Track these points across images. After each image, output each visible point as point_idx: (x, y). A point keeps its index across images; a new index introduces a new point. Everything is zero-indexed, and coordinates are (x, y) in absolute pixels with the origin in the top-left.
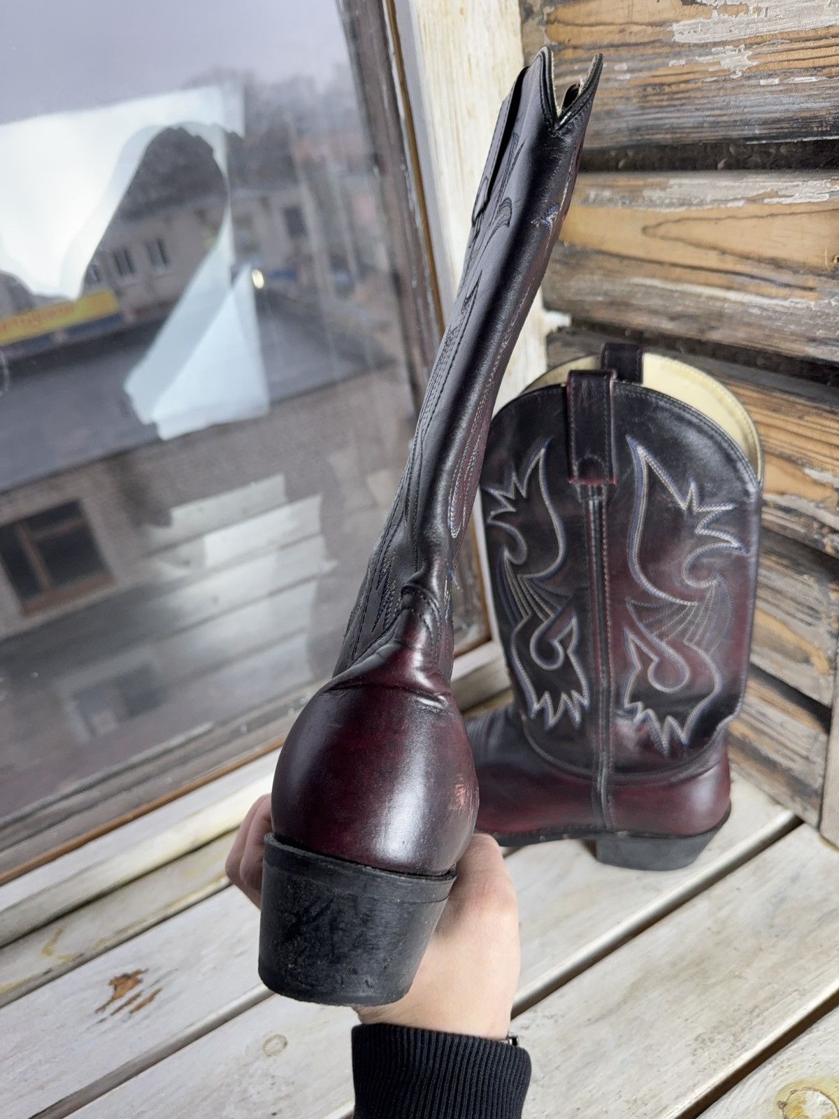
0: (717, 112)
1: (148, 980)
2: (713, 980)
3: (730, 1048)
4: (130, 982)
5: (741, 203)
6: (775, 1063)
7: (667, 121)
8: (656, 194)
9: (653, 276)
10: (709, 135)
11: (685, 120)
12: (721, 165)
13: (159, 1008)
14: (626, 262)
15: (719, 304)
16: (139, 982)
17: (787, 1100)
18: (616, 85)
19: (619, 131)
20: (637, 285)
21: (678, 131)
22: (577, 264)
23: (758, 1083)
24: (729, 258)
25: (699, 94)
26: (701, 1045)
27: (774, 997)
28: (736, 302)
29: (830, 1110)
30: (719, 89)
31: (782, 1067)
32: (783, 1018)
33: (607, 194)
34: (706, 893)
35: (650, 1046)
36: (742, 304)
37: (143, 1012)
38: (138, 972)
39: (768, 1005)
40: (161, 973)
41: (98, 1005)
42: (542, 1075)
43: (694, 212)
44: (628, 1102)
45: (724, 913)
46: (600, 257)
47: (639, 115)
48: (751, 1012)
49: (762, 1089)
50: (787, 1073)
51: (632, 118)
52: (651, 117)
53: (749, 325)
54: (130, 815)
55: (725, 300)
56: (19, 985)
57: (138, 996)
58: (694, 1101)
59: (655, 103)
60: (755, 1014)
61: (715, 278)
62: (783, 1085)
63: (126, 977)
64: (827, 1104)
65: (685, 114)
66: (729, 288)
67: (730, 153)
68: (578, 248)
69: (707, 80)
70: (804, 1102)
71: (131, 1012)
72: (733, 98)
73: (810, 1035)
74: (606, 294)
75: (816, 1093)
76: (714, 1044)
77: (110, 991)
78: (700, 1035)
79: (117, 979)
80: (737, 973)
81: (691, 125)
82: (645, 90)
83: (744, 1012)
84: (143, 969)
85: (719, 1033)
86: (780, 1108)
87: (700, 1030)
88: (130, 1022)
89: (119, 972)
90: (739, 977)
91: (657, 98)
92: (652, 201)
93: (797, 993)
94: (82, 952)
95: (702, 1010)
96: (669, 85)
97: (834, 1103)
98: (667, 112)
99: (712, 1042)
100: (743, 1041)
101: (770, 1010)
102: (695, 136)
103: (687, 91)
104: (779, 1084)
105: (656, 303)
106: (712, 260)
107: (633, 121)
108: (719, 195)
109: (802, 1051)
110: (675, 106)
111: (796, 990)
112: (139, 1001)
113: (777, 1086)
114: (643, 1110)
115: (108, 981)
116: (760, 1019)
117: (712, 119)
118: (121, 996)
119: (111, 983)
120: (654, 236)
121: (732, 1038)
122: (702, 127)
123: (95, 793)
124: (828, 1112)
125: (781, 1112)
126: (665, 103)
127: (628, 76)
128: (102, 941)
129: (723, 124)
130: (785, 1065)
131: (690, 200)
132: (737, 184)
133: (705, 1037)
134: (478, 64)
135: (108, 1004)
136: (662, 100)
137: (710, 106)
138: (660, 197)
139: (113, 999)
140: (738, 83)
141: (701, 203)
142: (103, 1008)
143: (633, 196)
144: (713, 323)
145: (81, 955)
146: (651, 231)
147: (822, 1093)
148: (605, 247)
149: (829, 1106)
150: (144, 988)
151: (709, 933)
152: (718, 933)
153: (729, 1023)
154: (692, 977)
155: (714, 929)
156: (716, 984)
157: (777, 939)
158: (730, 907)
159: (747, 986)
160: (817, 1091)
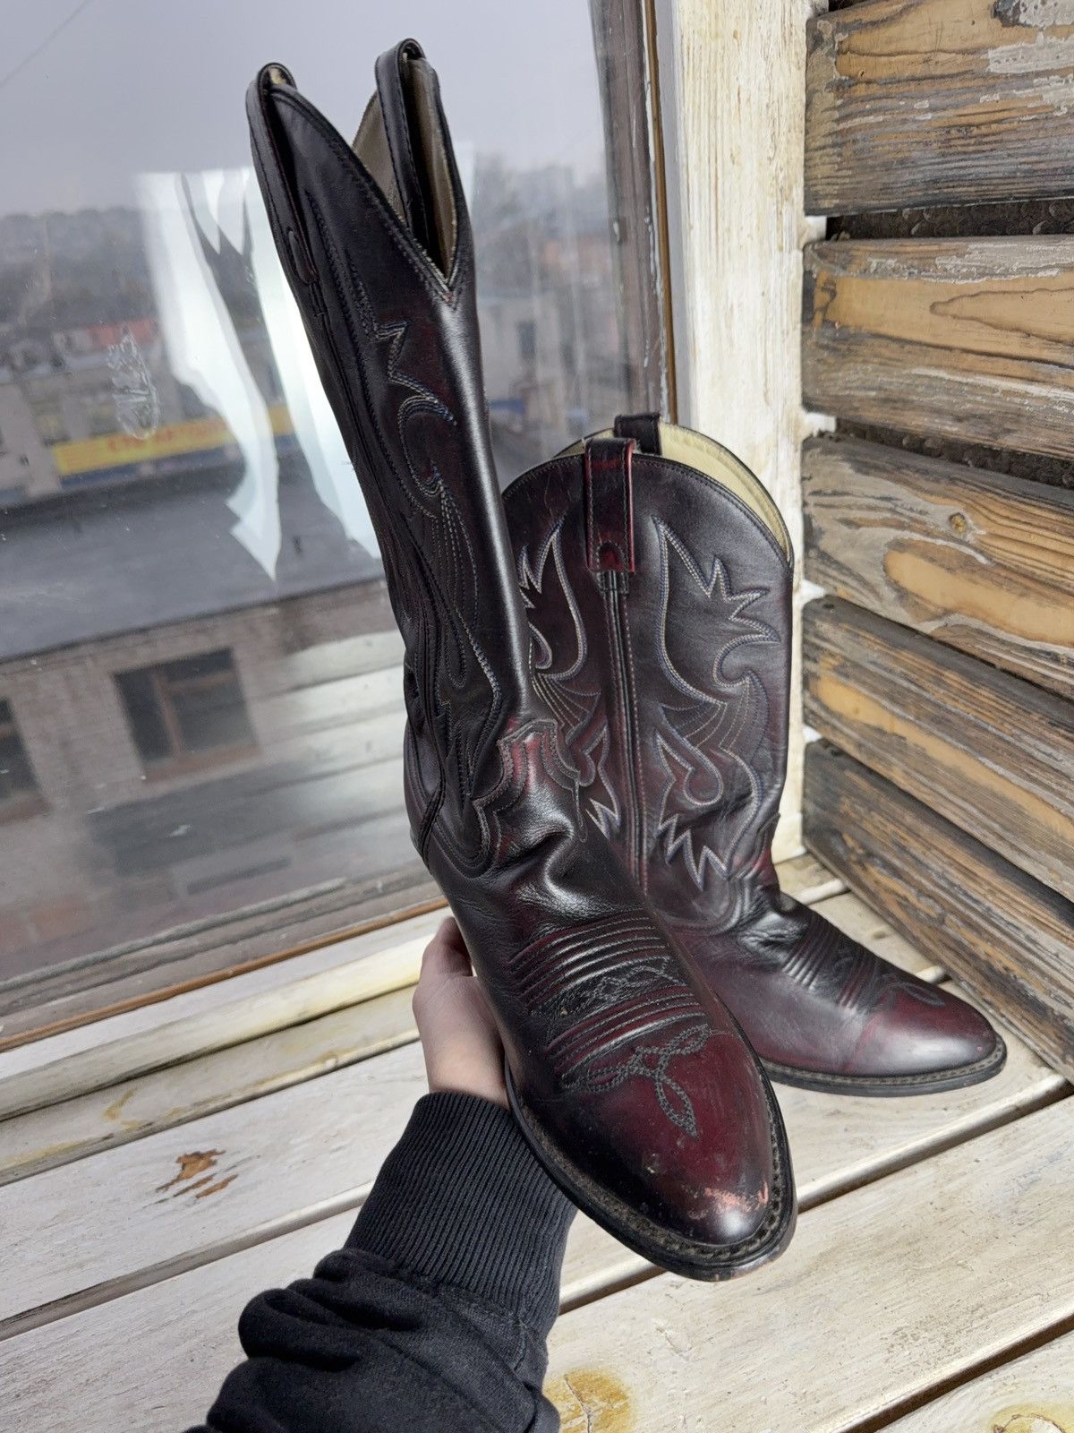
0: (1035, 158)
1: (223, 1162)
2: (928, 1265)
3: (939, 1351)
4: (202, 1163)
5: (1054, 273)
6: (995, 1377)
7: (972, 170)
8: (951, 263)
9: (938, 367)
10: (1022, 187)
11: (995, 168)
12: (1037, 229)
13: (230, 1196)
14: (907, 347)
15: (1018, 400)
16: (213, 1163)
17: (1007, 1425)
18: (914, 127)
19: (913, 183)
20: (920, 376)
21: (985, 182)
22: (849, 350)
23: (970, 1398)
24: (1034, 341)
25: (1013, 137)
26: (901, 1341)
27: (1006, 1298)
28: (1038, 398)
30: (1038, 130)
31: (1005, 1385)
33: (891, 262)
34: (934, 1159)
35: (834, 1332)
36: (1047, 399)
37: (211, 1198)
38: (213, 1153)
39: (998, 1305)
40: (239, 1158)
41: (158, 1184)
42: (689, 1345)
43: (996, 284)
44: (795, 1394)
45: (953, 1186)
46: (877, 342)
47: (938, 163)
48: (973, 1312)
49: (974, 1406)
50: (1011, 1392)
51: (930, 167)
52: (953, 167)
53: (1053, 427)
54: (230, 971)
55: (1025, 395)
56: (74, 1148)
57: (209, 1179)
58: (881, 1409)
59: (960, 149)
60: (978, 1314)
61: (1014, 367)
62: (1003, 1406)
63: (198, 1156)
65: (995, 162)
66: (1031, 380)
67: (1050, 214)
68: (852, 331)
69: (1024, 119)
71: (198, 1197)
72: (1055, 140)
73: (1049, 1351)
74: (880, 389)
75: (1047, 1424)
76: (917, 1343)
77: (177, 1169)
78: (900, 1329)
79: (186, 1156)
80: (961, 1262)
81: (1001, 175)
82: (948, 132)
83: (964, 1310)
84: (219, 1150)
85: (926, 1330)
87: (901, 1323)
88: (194, 1209)
89: (190, 1149)
90: (963, 1266)
91: (962, 142)
92: (946, 270)
93: (1038, 1297)
94: (151, 1120)
95: (908, 1299)
96: (978, 126)
98: (974, 159)
99: (916, 1340)
100: (956, 1345)
101: (998, 1312)
102: (1004, 190)
103: (999, 133)
104: (998, 1404)
105: (940, 399)
106: (1013, 345)
107: (930, 172)
108: (1028, 262)
109: (1034, 1369)
110: (984, 151)
111: (1038, 1294)
112: (209, 1185)
113: (994, 1406)
114: (812, 1407)
115: (176, 1158)
116: (983, 1321)
117: (1026, 167)
118: (188, 1177)
119: (179, 1160)
120: (943, 315)
121: (942, 1339)
122: (1014, 178)
123: (194, 942)
126: (971, 148)
127: (929, 116)
128: (176, 1111)
129: (1039, 173)
130: (1009, 1382)
131: (992, 268)
132: (1052, 248)
133: (907, 1332)
134: (749, 100)
135: (172, 1183)
136: (969, 145)
137: (1025, 151)
138: (956, 266)
139: (179, 1179)
140: (1062, 122)
141: (1006, 273)
142: (166, 1187)
143: (923, 266)
144: (1008, 426)
145: (150, 1124)
146: (940, 308)
147: (1054, 1424)
148: (883, 330)
150: (218, 1171)
151: (930, 1207)
152: (943, 1209)
153: (942, 1320)
154: (900, 1257)
155: (937, 1204)
156: (931, 1270)
157: (1020, 1228)
158: (964, 1180)
159: (971, 1278)
160: (1049, 1420)
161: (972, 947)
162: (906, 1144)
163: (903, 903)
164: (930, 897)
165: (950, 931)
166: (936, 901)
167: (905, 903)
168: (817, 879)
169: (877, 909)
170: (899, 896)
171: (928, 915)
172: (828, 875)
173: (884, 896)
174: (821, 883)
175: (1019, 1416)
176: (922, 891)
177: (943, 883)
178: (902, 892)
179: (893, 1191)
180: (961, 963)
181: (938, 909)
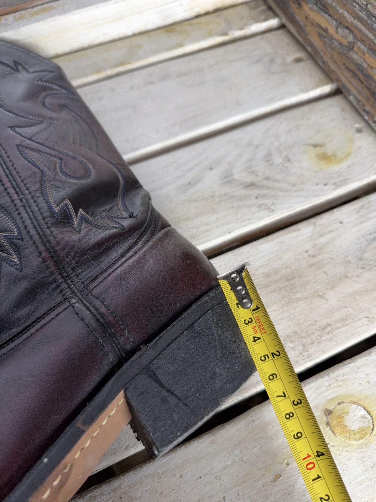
2: (298, 295)
3: (298, 356)
6: (332, 375)
17: (333, 409)
23: (313, 390)
27: (346, 320)
29: (367, 424)
31: (337, 381)
32: (349, 338)
34: (312, 220)
39: (339, 325)
45: (323, 240)
48: (323, 329)
49: (315, 395)
50: (340, 386)
60: (326, 331)
62: (333, 396)
64: (366, 418)
70: (347, 413)
73: (368, 358)
75: (359, 407)
80: (320, 294)
83: (317, 328)
85: (291, 342)
86: (326, 415)
90: (322, 297)
93: (366, 319)
95: (282, 319)
97: (372, 418)
101: (340, 330)
104: (330, 394)
109: (357, 370)
111: (367, 317)
113: (327, 396)
116: (328, 336)
121: (301, 348)
124: (364, 425)
125: (325, 418)
130: (340, 379)
147: (364, 408)
149: (367, 420)
151: (305, 255)
152: (314, 256)
153: (303, 335)
154: (280, 289)
155: (311, 252)
156: (300, 299)
157: (362, 270)
158: (330, 236)
159: (326, 306)
160: (361, 405)
161: (369, 70)
162: (295, 209)
163: (323, 33)
164: (347, 28)
165: (355, 57)
166: (351, 31)
167: (324, 34)
168: (263, 17)
169: (300, 39)
170: (321, 28)
171: (341, 44)
172: (271, 13)
173: (309, 29)
174: (266, 20)
175: (342, 402)
176: (342, 23)
177: (363, 15)
178: (324, 24)
179: (282, 242)
180: (354, 82)
181: (351, 38)
